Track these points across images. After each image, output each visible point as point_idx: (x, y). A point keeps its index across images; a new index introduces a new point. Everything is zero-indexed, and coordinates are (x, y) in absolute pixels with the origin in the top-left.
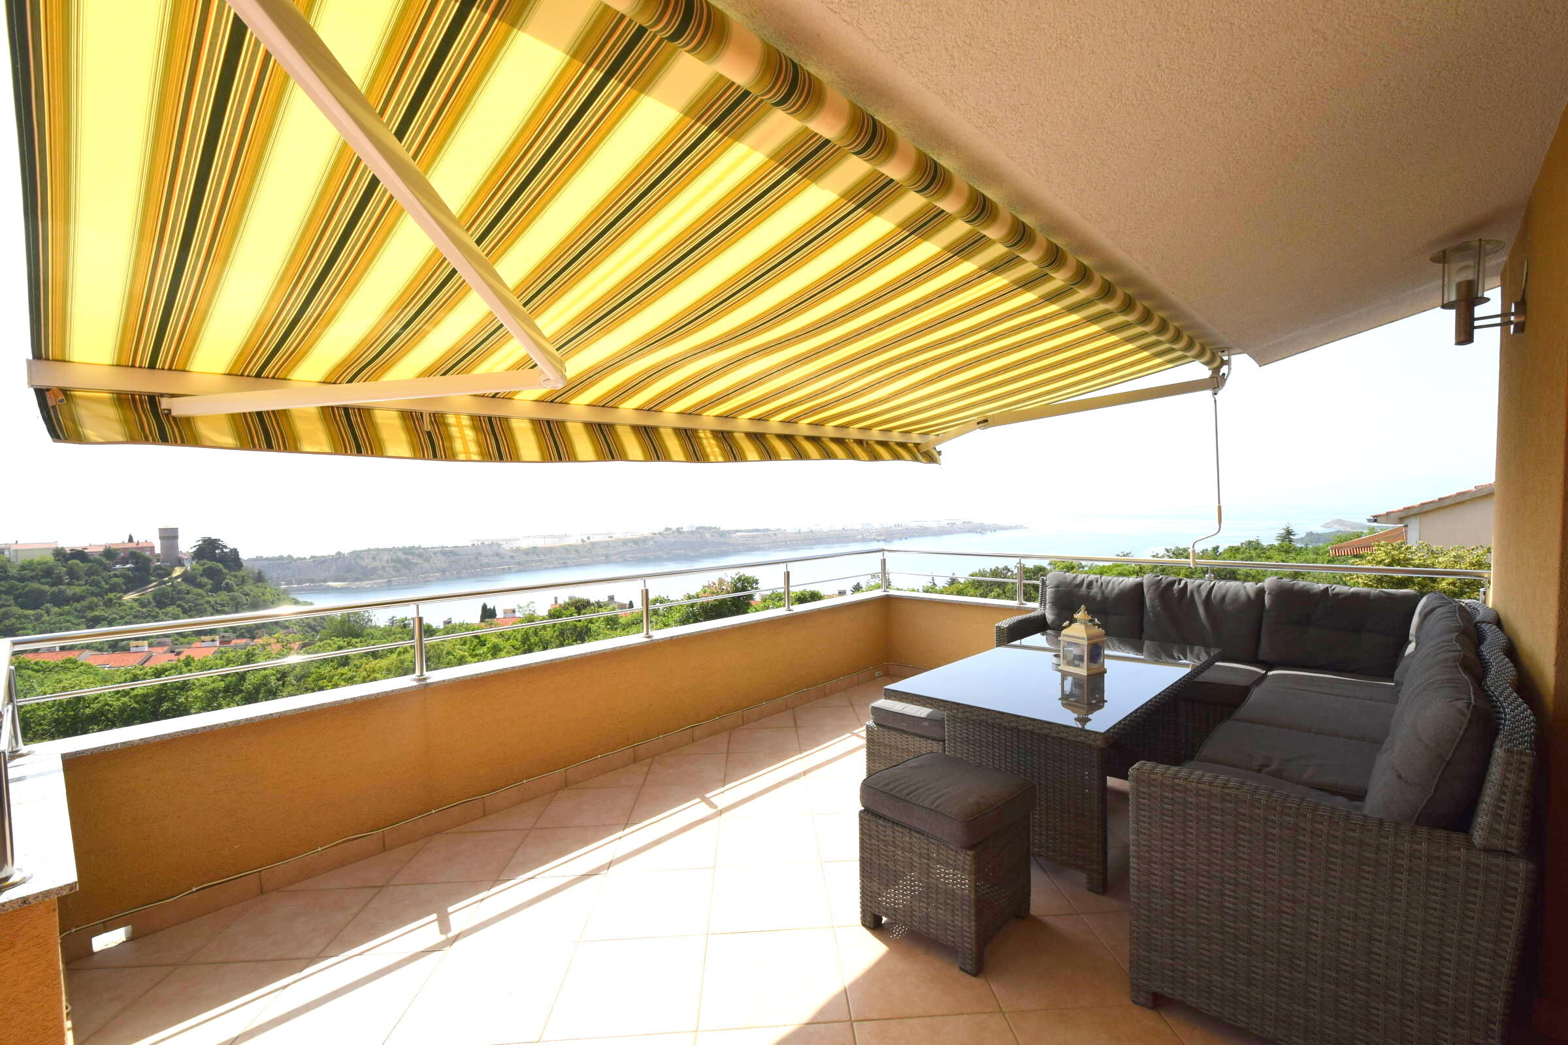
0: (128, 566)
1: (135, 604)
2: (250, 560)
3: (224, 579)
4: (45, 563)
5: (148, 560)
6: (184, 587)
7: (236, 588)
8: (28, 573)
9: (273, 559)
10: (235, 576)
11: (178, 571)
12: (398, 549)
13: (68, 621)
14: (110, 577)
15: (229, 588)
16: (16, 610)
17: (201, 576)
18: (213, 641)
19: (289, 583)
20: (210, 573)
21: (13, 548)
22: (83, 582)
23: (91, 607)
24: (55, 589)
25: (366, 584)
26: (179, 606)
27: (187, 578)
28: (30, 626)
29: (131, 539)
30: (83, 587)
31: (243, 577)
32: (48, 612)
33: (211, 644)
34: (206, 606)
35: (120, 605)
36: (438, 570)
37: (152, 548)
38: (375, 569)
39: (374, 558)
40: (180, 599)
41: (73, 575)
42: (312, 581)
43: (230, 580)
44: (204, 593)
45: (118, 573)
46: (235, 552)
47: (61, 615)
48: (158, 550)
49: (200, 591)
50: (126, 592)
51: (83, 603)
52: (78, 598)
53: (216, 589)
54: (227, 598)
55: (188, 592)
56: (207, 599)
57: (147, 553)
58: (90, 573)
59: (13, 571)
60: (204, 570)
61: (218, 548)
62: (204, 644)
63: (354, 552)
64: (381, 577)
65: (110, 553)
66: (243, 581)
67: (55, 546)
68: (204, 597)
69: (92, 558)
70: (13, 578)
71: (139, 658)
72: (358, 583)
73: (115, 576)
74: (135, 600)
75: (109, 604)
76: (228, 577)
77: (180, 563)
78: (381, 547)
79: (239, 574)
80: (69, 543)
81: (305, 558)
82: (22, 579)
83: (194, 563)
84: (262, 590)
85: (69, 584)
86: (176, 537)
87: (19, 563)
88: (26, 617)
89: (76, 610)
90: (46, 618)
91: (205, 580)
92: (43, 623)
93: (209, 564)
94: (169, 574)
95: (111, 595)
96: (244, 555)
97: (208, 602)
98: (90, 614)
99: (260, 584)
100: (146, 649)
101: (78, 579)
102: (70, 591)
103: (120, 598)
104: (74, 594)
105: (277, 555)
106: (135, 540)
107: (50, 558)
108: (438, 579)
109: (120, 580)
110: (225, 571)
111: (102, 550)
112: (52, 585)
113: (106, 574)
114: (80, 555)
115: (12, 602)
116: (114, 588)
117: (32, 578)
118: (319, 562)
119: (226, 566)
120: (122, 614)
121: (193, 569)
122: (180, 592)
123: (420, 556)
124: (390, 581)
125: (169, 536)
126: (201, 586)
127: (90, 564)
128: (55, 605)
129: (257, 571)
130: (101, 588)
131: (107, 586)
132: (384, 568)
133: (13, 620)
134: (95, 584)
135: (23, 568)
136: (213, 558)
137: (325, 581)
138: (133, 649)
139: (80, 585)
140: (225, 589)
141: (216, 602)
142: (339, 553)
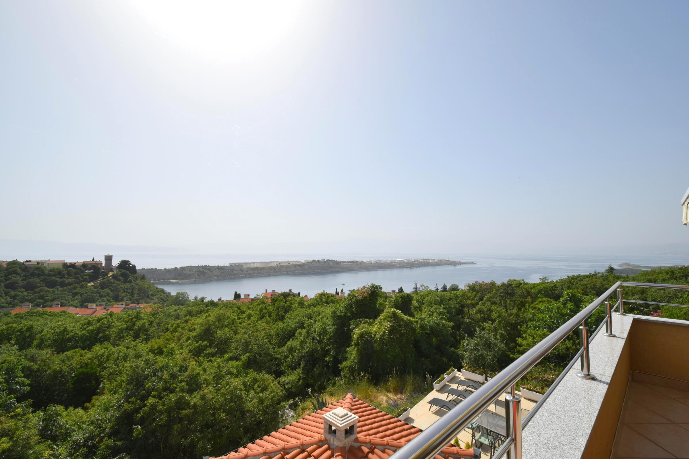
0: (91, 271)
1: (92, 287)
2: (140, 270)
3: (129, 278)
4: (59, 269)
5: (99, 269)
6: (112, 280)
7: (133, 281)
8: (52, 273)
9: (149, 269)
10: (133, 277)
11: (110, 274)
12: (200, 267)
13: (65, 294)
14: (83, 276)
15: (130, 282)
16: (46, 288)
17: (120, 276)
18: (122, 305)
19: (154, 280)
20: (123, 275)
21: (47, 262)
22: (73, 277)
23: (75, 288)
24: (61, 280)
25: (186, 281)
26: (109, 289)
27: (113, 276)
28: (50, 295)
29: (93, 260)
30: (73, 280)
31: (136, 277)
32: (58, 290)
34: (120, 289)
35: (86, 287)
36: (216, 276)
38: (190, 275)
39: (190, 270)
40: (110, 286)
41: (69, 274)
42: (164, 279)
43: (131, 278)
44: (120, 284)
45: (87, 274)
46: (134, 266)
47: (62, 291)
48: (103, 265)
49: (118, 282)
50: (89, 282)
51: (72, 286)
52: (70, 284)
53: (125, 282)
54: (129, 286)
55: (114, 283)
56: (121, 286)
57: (99, 266)
58: (76, 274)
59: (46, 272)
60: (121, 274)
61: (127, 264)
62: (118, 306)
63: (182, 267)
64: (192, 278)
65: (85, 265)
66: (136, 279)
67: (63, 262)
68: (120, 285)
69: (77, 267)
70: (46, 275)
71: (92, 311)
72: (182, 281)
73: (86, 275)
74: (92, 286)
75: (82, 287)
76: (130, 277)
77: (112, 270)
78: (193, 265)
79: (135, 275)
80: (69, 260)
81: (162, 270)
82: (49, 275)
83: (117, 270)
84: (143, 283)
85: (67, 278)
86: (111, 260)
87: (49, 269)
88: (49, 291)
89: (69, 289)
90: (56, 292)
91: (121, 278)
92: (55, 294)
93: (123, 271)
94: (107, 275)
95: (83, 283)
96: (137, 268)
97: (121, 287)
98: (74, 291)
99: (143, 280)
100: (95, 307)
101: (71, 276)
102: (67, 281)
103: (87, 284)
104: (69, 283)
105: (151, 268)
106: (95, 260)
107: (61, 267)
108: (216, 280)
109: (87, 277)
110: (130, 274)
111: (81, 264)
112: (60, 278)
113: (82, 274)
114: (72, 266)
115: (44, 285)
116: (85, 280)
117: (54, 275)
118: (167, 271)
119: (130, 273)
120: (87, 291)
121: (117, 273)
122: (111, 283)
123: (209, 270)
124: (196, 280)
125: (109, 259)
126: (119, 280)
127: (76, 270)
128: (62, 287)
129: (142, 275)
130: (80, 280)
131: (82, 279)
132: (193, 274)
133: (44, 293)
134: (77, 278)
135: (50, 271)
136: (125, 268)
137: (169, 279)
138: (89, 307)
139: (72, 279)
140: (129, 282)
141: (124, 287)
142: (176, 268)
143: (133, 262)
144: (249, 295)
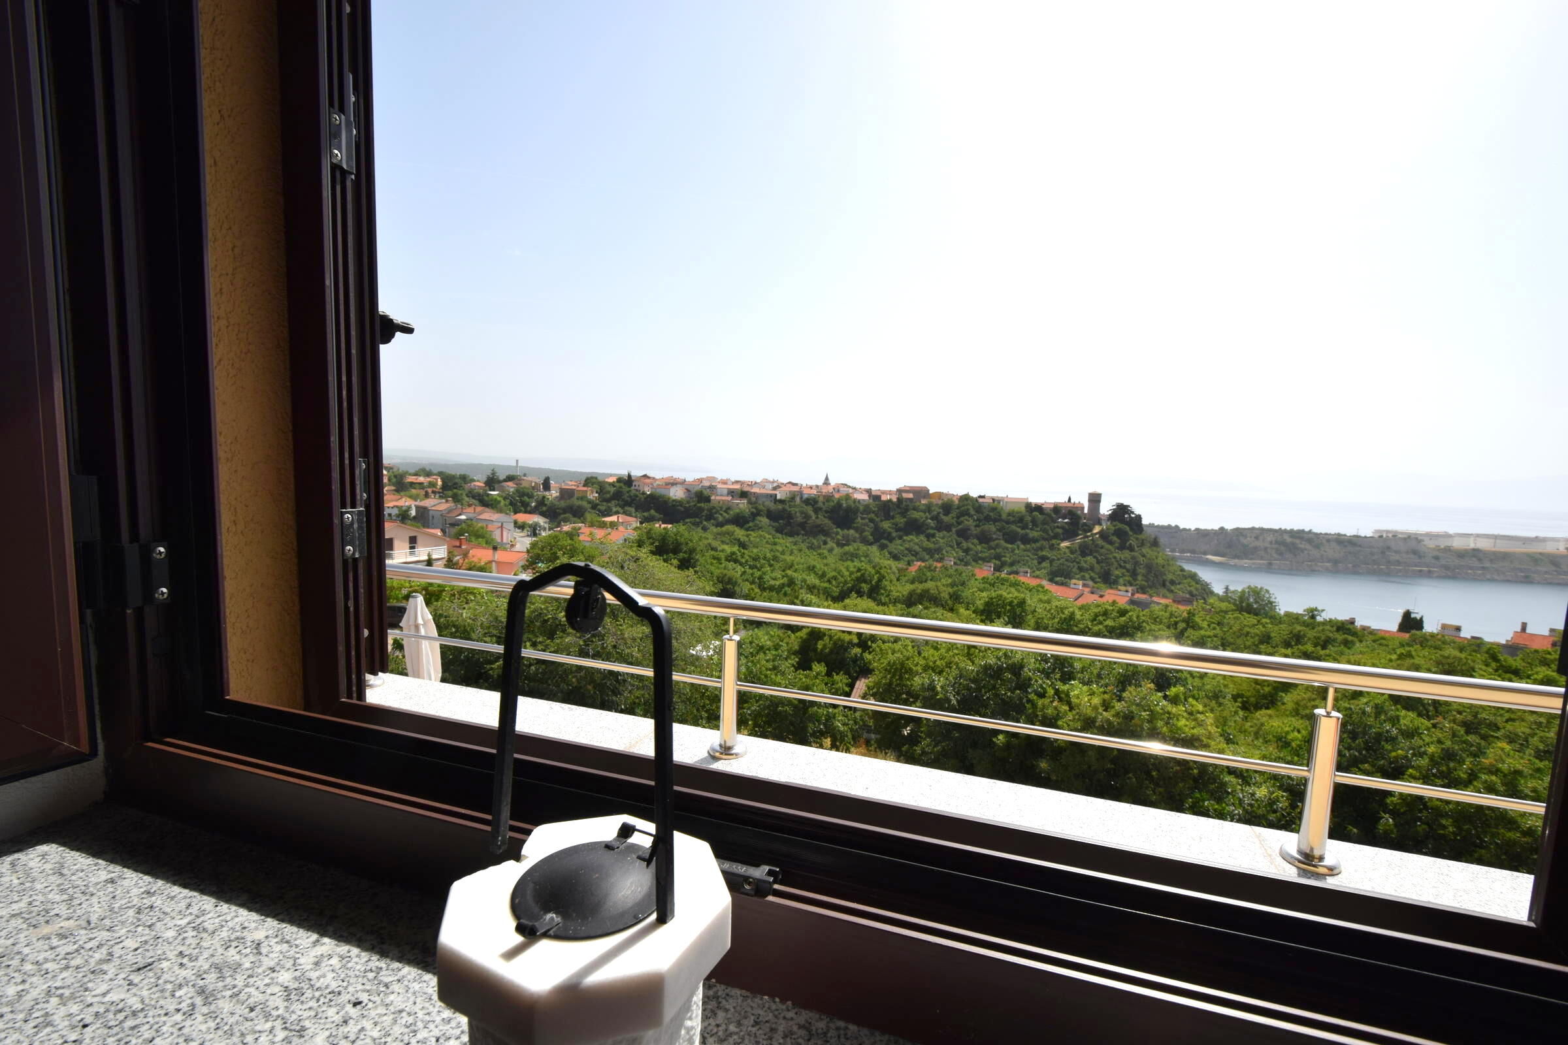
0: (1066, 520)
1: (1067, 551)
2: (1151, 526)
3: (1128, 540)
4: (1020, 512)
5: (1079, 518)
6: (1100, 542)
7: (1136, 549)
8: (1012, 519)
9: (1163, 527)
10: (1137, 539)
11: (1097, 529)
12: (1285, 531)
13: (1028, 556)
14: (1055, 528)
15: (1131, 549)
16: (1002, 542)
17: (1113, 534)
18: (1127, 591)
19: (1173, 551)
20: (1119, 533)
21: (1006, 500)
22: (1039, 529)
23: (1042, 549)
24: (1023, 532)
25: (1246, 562)
26: (1095, 557)
27: (1102, 534)
28: (1008, 555)
29: (1070, 500)
30: (1039, 533)
31: (1143, 540)
32: (1018, 548)
33: (1125, 593)
34: (1113, 560)
35: (1059, 549)
36: (1329, 561)
37: (1083, 508)
38: (1256, 548)
39: (1257, 538)
40: (1097, 551)
41: (1034, 522)
42: (1193, 552)
43: (1132, 541)
44: (1113, 550)
45: (1059, 525)
46: (1139, 518)
47: (1025, 551)
48: (1086, 511)
49: (1110, 547)
50: (1063, 540)
51: (1038, 545)
52: (1035, 541)
53: (1122, 548)
54: (1129, 557)
55: (1102, 547)
56: (1115, 554)
57: (1079, 512)
58: (1044, 523)
59: (1004, 516)
60: (1115, 531)
61: (1127, 513)
62: (1119, 593)
63: (1237, 529)
64: (1262, 558)
65: (1057, 509)
66: (1142, 544)
67: (1026, 501)
68: (1112, 553)
69: (1046, 512)
70: (1003, 521)
71: (1075, 594)
72: (1236, 561)
73: (1058, 527)
74: (1068, 547)
75: (1052, 547)
76: (1132, 538)
77: (1099, 522)
78: (1266, 527)
79: (1140, 537)
80: (1035, 499)
81: (1190, 530)
82: (1008, 522)
83: (1109, 523)
84: (1156, 554)
85: (1032, 529)
86: (1099, 501)
87: (1007, 511)
88: (1007, 549)
89: (1033, 548)
90: (1017, 552)
91: (1115, 538)
92: (1015, 554)
93: (1120, 525)
94: (1091, 530)
95: (1054, 541)
96: (1145, 522)
97: (1115, 558)
98: (1041, 553)
99: (1155, 548)
100: (1081, 587)
101: (1037, 527)
102: (1034, 534)
103: (1059, 544)
104: (1034, 537)
105: (1166, 524)
106: (1072, 501)
107: (1023, 509)
108: (1327, 570)
109: (1060, 531)
110: (1131, 533)
111: (1052, 506)
112: (1023, 528)
113: (1052, 525)
114: (1039, 508)
115: (1001, 537)
116: (1056, 536)
117: (1014, 522)
118: (1202, 534)
119: (1132, 529)
120: (1059, 556)
121: (1107, 529)
122: (1097, 546)
123: (1310, 541)
124: (1270, 564)
125: (1095, 499)
126: (1111, 543)
127: (1044, 516)
128: (1024, 543)
129: (1153, 537)
130: (1049, 535)
131: (1052, 534)
132: (1266, 549)
133: (1001, 550)
134: (1045, 531)
135: (1009, 514)
136: (1123, 521)
137: (1205, 553)
138: (1072, 586)
139: (1037, 531)
140: (1128, 549)
141: (1120, 558)
142: (1222, 529)
143: (1137, 509)
144: (1458, 629)
